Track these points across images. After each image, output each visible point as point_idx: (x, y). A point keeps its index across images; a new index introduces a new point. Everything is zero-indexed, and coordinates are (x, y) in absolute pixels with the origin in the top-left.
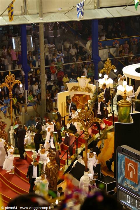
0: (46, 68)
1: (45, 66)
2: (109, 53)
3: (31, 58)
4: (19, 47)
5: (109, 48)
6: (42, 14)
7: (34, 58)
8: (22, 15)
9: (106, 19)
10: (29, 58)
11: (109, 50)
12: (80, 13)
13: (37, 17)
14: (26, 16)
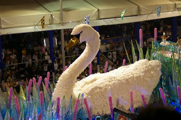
0: (66, 58)
1: (65, 56)
2: (106, 47)
3: (56, 52)
4: (48, 45)
5: (106, 44)
6: (63, 24)
7: (58, 51)
8: (50, 24)
9: (103, 26)
10: (55, 51)
11: (106, 45)
12: (87, 23)
13: (59, 26)
14: (52, 25)
